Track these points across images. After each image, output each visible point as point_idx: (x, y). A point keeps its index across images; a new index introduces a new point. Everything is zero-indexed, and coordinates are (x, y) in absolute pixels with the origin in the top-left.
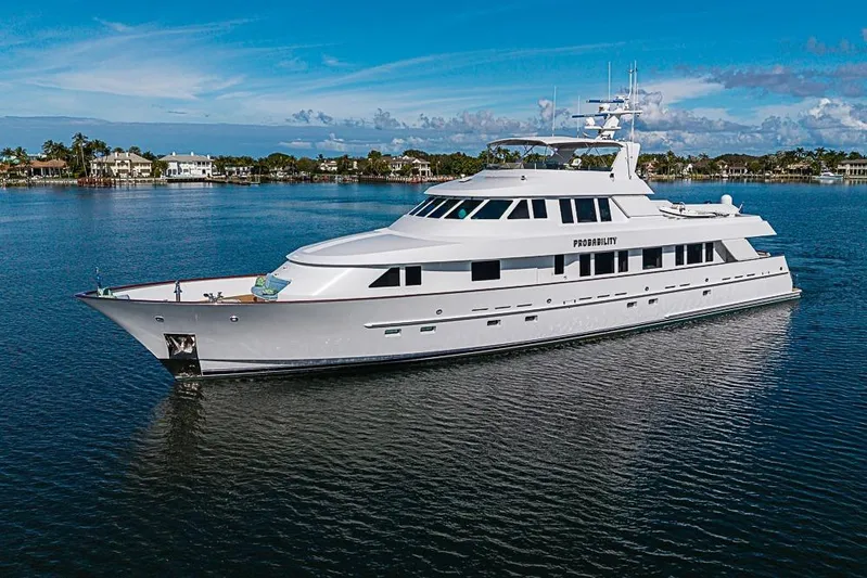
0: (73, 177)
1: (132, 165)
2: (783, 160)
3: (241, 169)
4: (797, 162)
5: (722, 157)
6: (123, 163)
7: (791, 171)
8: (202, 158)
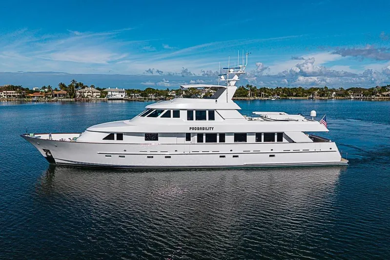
0: (70, 98)
1: (93, 93)
2: (380, 90)
3: (136, 94)
4: (387, 91)
5: (350, 89)
6: (89, 92)
7: (384, 96)
8: (121, 90)
